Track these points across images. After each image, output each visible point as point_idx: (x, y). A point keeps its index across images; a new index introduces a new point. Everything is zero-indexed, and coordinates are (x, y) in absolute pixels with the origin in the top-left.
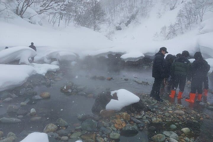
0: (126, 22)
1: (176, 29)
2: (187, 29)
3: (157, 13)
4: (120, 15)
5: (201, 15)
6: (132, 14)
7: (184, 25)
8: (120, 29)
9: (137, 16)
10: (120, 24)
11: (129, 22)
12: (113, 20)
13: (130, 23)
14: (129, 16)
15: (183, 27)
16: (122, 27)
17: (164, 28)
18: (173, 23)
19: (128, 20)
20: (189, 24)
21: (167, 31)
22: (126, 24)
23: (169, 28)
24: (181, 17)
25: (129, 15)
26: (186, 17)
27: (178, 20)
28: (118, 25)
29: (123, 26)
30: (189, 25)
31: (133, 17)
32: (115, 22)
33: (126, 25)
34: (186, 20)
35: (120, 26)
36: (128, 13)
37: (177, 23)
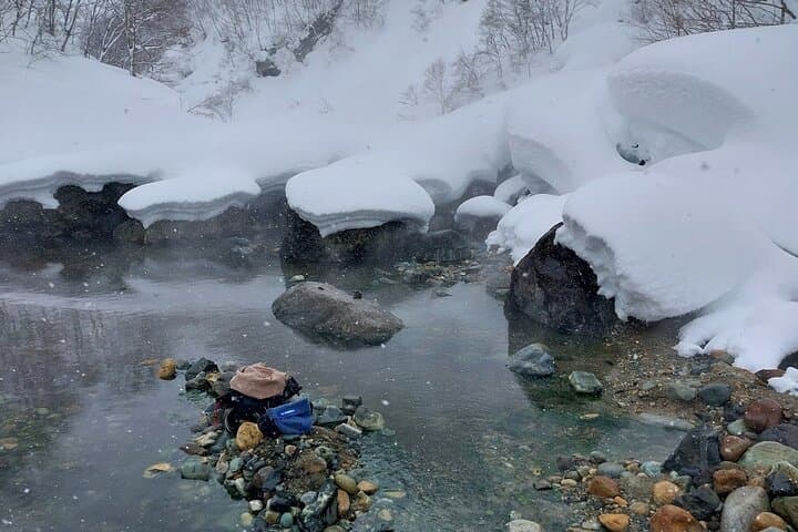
0: (297, 44)
1: (478, 71)
2: (519, 72)
3: (412, 12)
4: (271, 17)
5: (563, 20)
6: (318, 11)
7: (507, 58)
8: (275, 72)
9: (339, 22)
10: (273, 51)
11: (308, 45)
12: (242, 36)
13: (311, 50)
14: (305, 20)
15: (505, 62)
16: (283, 63)
17: (437, 70)
18: (470, 52)
19: (306, 34)
20: (524, 52)
21: (450, 80)
22: (295, 51)
23: (455, 68)
24: (497, 26)
25: (308, 17)
26: (515, 29)
27: (484, 38)
28: (264, 56)
29: (283, 59)
30: (525, 57)
31: (323, 26)
32: (252, 42)
33: (297, 56)
34: (513, 37)
35: (270, 58)
36: (301, 9)
37: (483, 47)
